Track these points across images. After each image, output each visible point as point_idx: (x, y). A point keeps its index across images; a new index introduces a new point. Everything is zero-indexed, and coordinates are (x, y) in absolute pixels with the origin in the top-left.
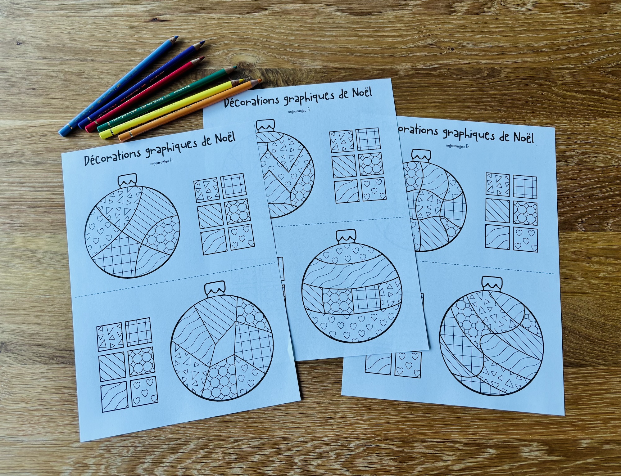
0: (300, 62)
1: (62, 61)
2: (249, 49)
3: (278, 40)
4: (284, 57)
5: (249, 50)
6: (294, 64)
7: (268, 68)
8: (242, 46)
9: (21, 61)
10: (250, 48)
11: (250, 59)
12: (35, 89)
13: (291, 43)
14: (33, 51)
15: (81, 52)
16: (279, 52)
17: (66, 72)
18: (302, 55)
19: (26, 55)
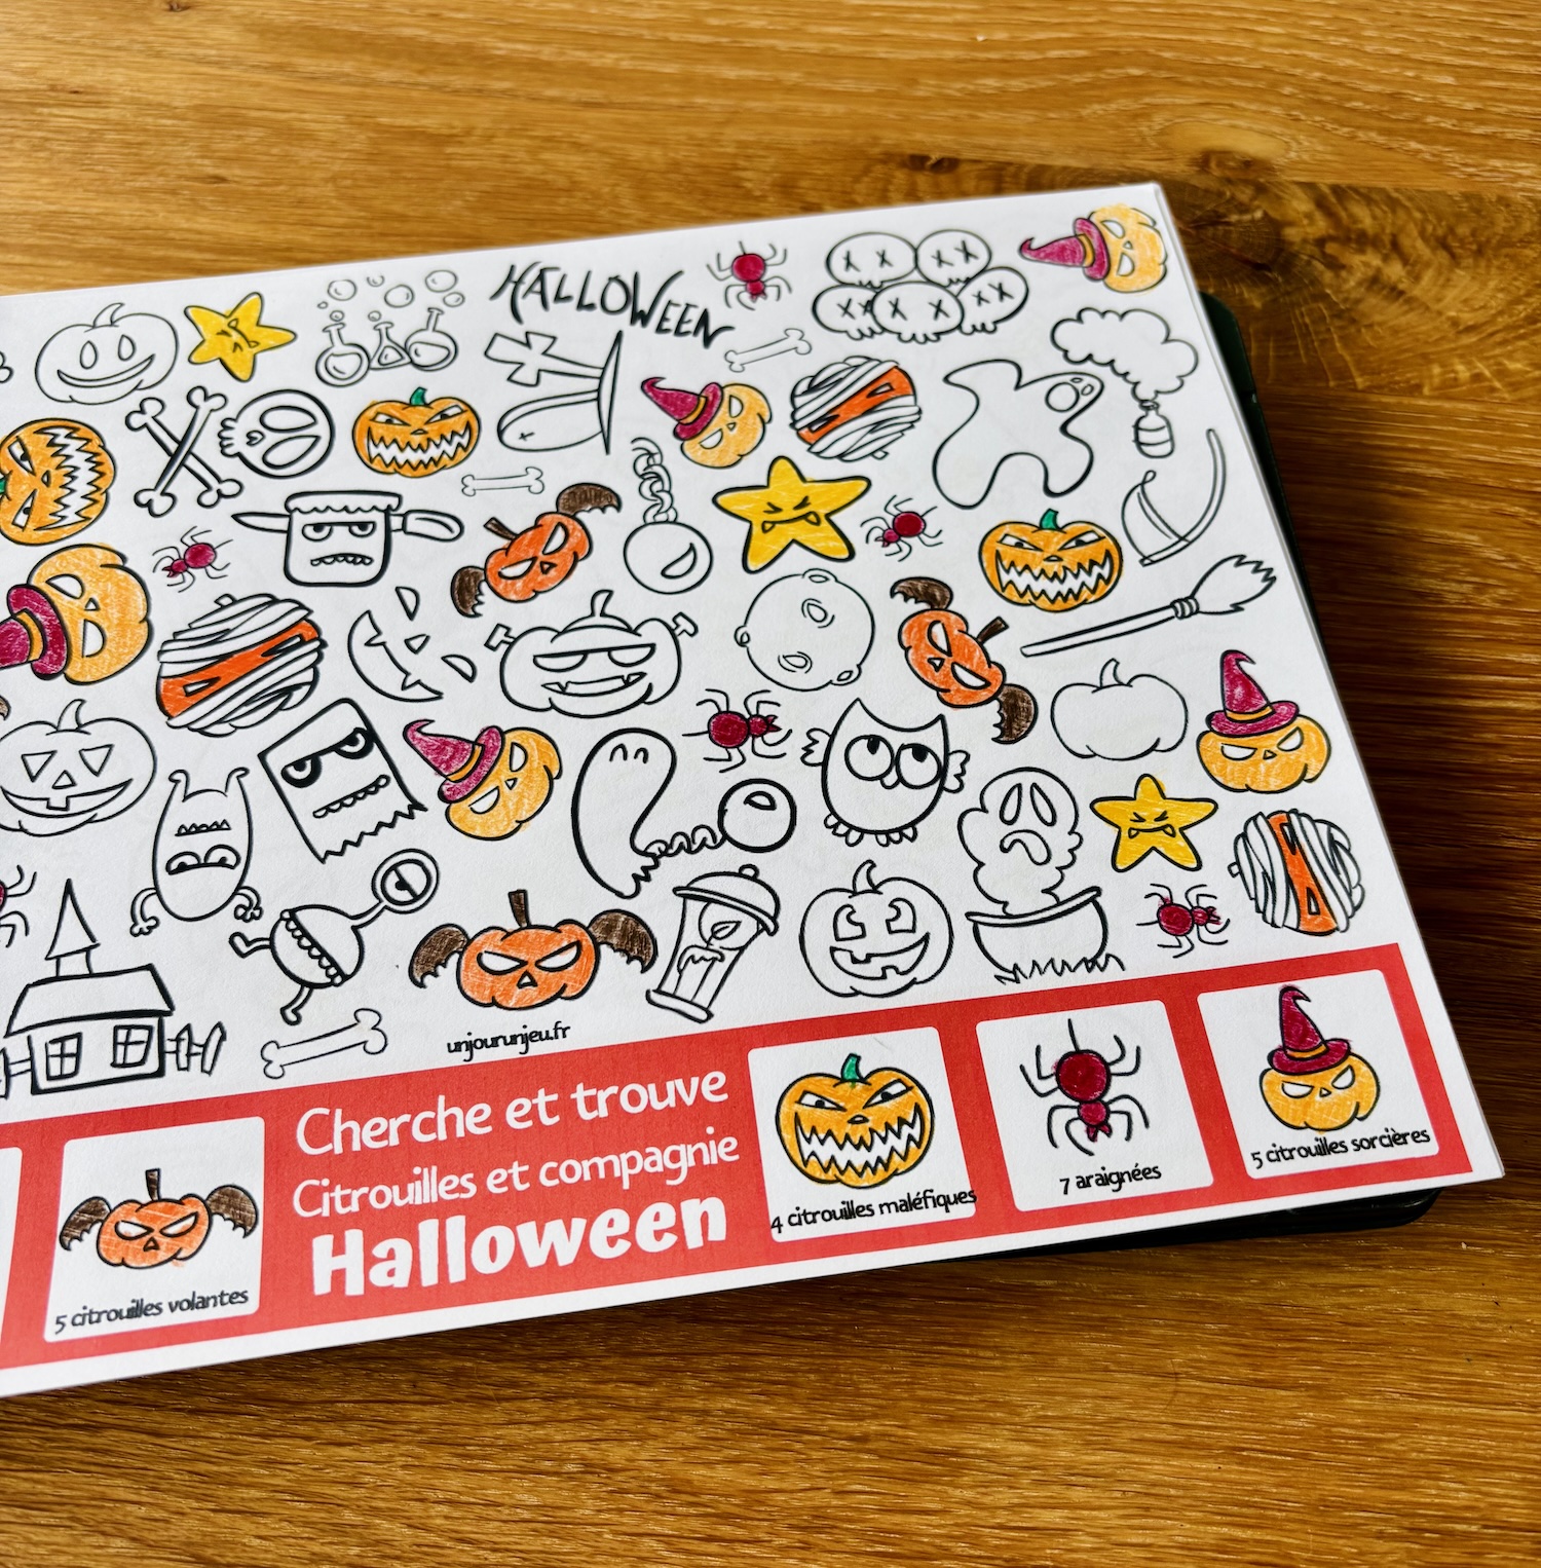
0: (1494, 169)
1: (365, 85)
2: (1243, 104)
3: (1379, 81)
4: (1414, 145)
5: (1245, 110)
6: (1471, 175)
7: (1343, 182)
8: (1207, 92)
9: (178, 69)
10: (1249, 101)
11: (1251, 144)
12: (221, 179)
13: (1444, 99)
14: (235, 39)
15: (460, 60)
16: (1386, 125)
17: (380, 128)
18: (1501, 147)
19: (200, 52)
